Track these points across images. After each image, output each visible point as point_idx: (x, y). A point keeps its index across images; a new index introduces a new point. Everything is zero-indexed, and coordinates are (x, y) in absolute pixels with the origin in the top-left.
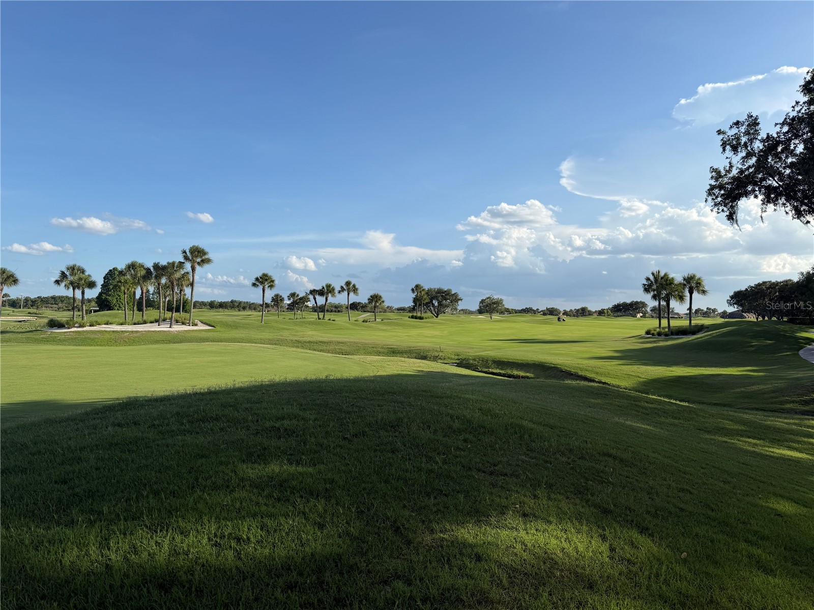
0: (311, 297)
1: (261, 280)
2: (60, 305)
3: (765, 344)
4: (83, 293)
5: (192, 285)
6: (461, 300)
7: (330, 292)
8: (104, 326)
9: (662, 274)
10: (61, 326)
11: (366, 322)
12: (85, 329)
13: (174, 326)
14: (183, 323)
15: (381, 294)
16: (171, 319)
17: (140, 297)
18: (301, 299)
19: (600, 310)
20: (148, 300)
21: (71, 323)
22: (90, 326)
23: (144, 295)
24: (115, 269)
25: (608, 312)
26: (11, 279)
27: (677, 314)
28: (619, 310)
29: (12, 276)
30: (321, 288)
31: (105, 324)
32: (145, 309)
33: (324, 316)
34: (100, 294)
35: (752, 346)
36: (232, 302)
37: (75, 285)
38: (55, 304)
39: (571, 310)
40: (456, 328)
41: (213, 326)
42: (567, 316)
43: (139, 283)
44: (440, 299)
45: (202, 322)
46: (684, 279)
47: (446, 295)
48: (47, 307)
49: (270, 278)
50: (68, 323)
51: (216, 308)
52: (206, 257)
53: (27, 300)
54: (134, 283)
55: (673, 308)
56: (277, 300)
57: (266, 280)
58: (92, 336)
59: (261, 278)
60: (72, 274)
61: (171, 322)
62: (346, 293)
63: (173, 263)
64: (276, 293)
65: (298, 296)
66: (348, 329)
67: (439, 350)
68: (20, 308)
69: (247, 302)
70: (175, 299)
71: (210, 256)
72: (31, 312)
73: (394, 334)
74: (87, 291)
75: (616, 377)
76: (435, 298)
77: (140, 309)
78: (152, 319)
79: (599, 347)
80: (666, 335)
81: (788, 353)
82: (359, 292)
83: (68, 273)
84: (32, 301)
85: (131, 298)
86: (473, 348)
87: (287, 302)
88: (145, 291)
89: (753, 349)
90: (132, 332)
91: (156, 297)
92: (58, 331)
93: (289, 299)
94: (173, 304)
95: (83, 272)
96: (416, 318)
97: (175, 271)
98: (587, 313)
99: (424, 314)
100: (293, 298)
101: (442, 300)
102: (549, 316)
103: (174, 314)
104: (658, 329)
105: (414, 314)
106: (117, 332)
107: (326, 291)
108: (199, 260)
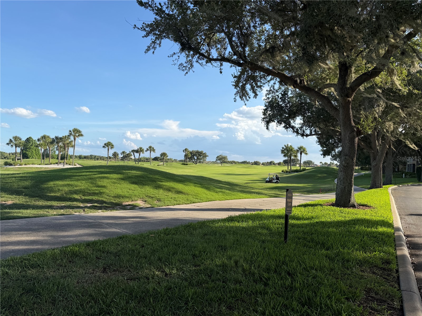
0: (132, 153)
1: (107, 145)
3: (323, 176)
5: (74, 146)
6: (208, 156)
7: (142, 151)
8: (31, 165)
9: (289, 146)
10: (11, 165)
11: (159, 166)
12: (22, 166)
13: (65, 166)
14: (70, 165)
15: (166, 152)
16: (64, 163)
18: (128, 154)
21: (15, 164)
22: (25, 165)
24: (30, 138)
25: (282, 164)
30: (137, 149)
33: (138, 163)
36: (91, 156)
37: (16, 146)
42: (264, 165)
43: (47, 145)
44: (197, 155)
45: (78, 164)
46: (298, 148)
47: (200, 154)
49: (111, 144)
51: (83, 159)
52: (81, 133)
54: (45, 145)
56: (115, 155)
57: (110, 145)
58: (26, 170)
60: (15, 140)
62: (149, 151)
63: (65, 136)
64: (115, 151)
65: (126, 153)
69: (99, 156)
70: (66, 153)
71: (83, 133)
76: (195, 155)
78: (55, 162)
80: (289, 172)
82: (155, 151)
83: (13, 140)
87: (121, 156)
90: (46, 168)
92: (9, 167)
93: (122, 154)
94: (65, 155)
95: (20, 139)
96: (184, 164)
97: (66, 140)
98: (272, 164)
99: (188, 163)
100: (124, 154)
101: (199, 156)
102: (255, 165)
103: (65, 160)
104: (287, 170)
105: (184, 163)
106: (38, 168)
107: (139, 151)
108: (77, 135)
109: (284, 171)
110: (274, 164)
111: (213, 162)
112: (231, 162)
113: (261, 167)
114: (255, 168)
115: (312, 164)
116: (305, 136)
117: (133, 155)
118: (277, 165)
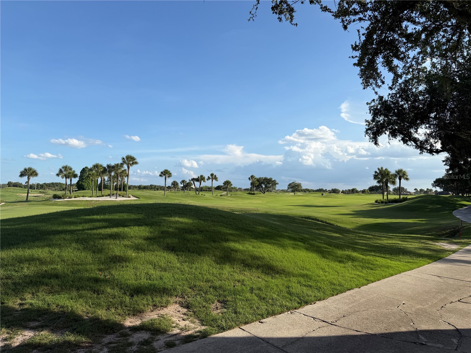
0: (192, 182)
2: (56, 187)
3: (436, 207)
4: (71, 180)
5: (128, 176)
6: (278, 184)
7: (202, 179)
9: (384, 169)
10: (60, 198)
11: (222, 196)
12: (72, 199)
13: (118, 198)
14: (123, 196)
15: (230, 180)
16: (116, 194)
17: (100, 183)
18: (188, 183)
19: (363, 190)
20: (104, 185)
21: (65, 196)
22: (75, 198)
23: (103, 181)
24: (86, 168)
25: (367, 191)
26: (35, 173)
27: (409, 192)
28: (373, 190)
29: (34, 171)
30: (197, 177)
31: (82, 197)
32: (103, 189)
33: (199, 193)
34: (78, 181)
35: (429, 208)
36: (151, 185)
37: (67, 177)
38: (54, 187)
39: (346, 190)
40: (272, 200)
41: (139, 198)
42: (344, 193)
43: (100, 175)
44: (266, 183)
45: (133, 196)
46: (396, 172)
47: (269, 181)
48: (49, 189)
49: (169, 172)
50: (63, 196)
51: (142, 189)
52: (135, 161)
53: (38, 185)
54: (97, 175)
55: (406, 189)
56: (175, 184)
57: (167, 173)
58: (76, 203)
59: (164, 172)
60: (65, 170)
61: (117, 196)
62: (211, 180)
63: (118, 164)
64: (174, 180)
65: (186, 182)
66: (211, 199)
67: (257, 210)
68: (35, 189)
69: (159, 186)
70: (119, 184)
71: (137, 160)
72: (41, 191)
73: (236, 202)
74: (73, 179)
75: (346, 223)
76: (263, 183)
77: (100, 190)
78: (107, 194)
79: (345, 209)
80: (386, 203)
81: (446, 212)
82: (218, 179)
83: (63, 170)
84: (41, 186)
85: (95, 184)
86: (275, 209)
88: (103, 179)
89: (428, 210)
90: (96, 201)
91: (108, 183)
92: (58, 200)
93: (181, 184)
94: (118, 186)
95: (71, 169)
96: (251, 194)
97: (119, 168)
98: (355, 192)
99: (255, 192)
100: (184, 183)
101: (267, 184)
102: (333, 194)
103: (118, 192)
104: (382, 200)
105: (250, 192)
106: (88, 201)
107: (200, 179)
108: (131, 162)
109: (379, 201)
110: (357, 192)
111: (282, 190)
112: (304, 190)
113: (341, 195)
114: (335, 197)
115: (405, 191)
116: (434, 152)
117: (193, 184)
118: (361, 193)
